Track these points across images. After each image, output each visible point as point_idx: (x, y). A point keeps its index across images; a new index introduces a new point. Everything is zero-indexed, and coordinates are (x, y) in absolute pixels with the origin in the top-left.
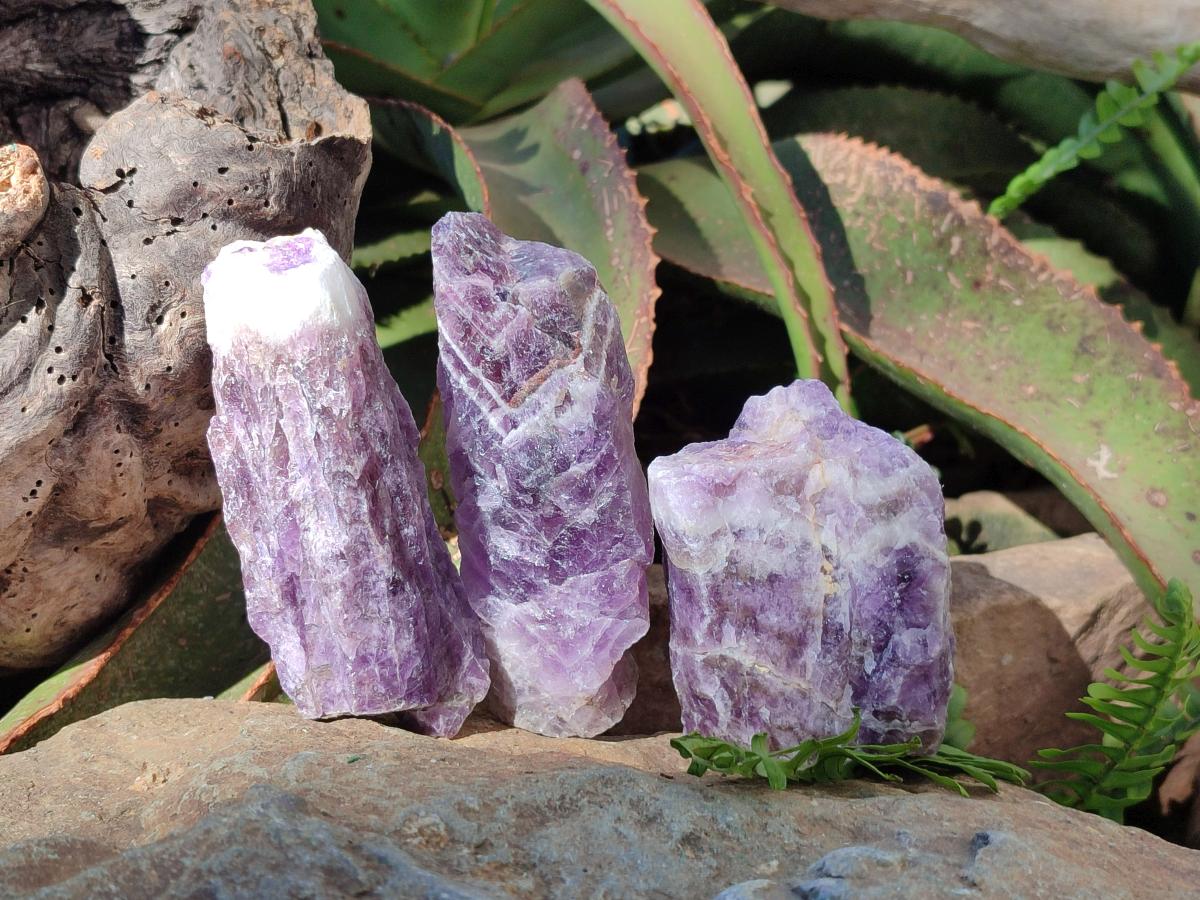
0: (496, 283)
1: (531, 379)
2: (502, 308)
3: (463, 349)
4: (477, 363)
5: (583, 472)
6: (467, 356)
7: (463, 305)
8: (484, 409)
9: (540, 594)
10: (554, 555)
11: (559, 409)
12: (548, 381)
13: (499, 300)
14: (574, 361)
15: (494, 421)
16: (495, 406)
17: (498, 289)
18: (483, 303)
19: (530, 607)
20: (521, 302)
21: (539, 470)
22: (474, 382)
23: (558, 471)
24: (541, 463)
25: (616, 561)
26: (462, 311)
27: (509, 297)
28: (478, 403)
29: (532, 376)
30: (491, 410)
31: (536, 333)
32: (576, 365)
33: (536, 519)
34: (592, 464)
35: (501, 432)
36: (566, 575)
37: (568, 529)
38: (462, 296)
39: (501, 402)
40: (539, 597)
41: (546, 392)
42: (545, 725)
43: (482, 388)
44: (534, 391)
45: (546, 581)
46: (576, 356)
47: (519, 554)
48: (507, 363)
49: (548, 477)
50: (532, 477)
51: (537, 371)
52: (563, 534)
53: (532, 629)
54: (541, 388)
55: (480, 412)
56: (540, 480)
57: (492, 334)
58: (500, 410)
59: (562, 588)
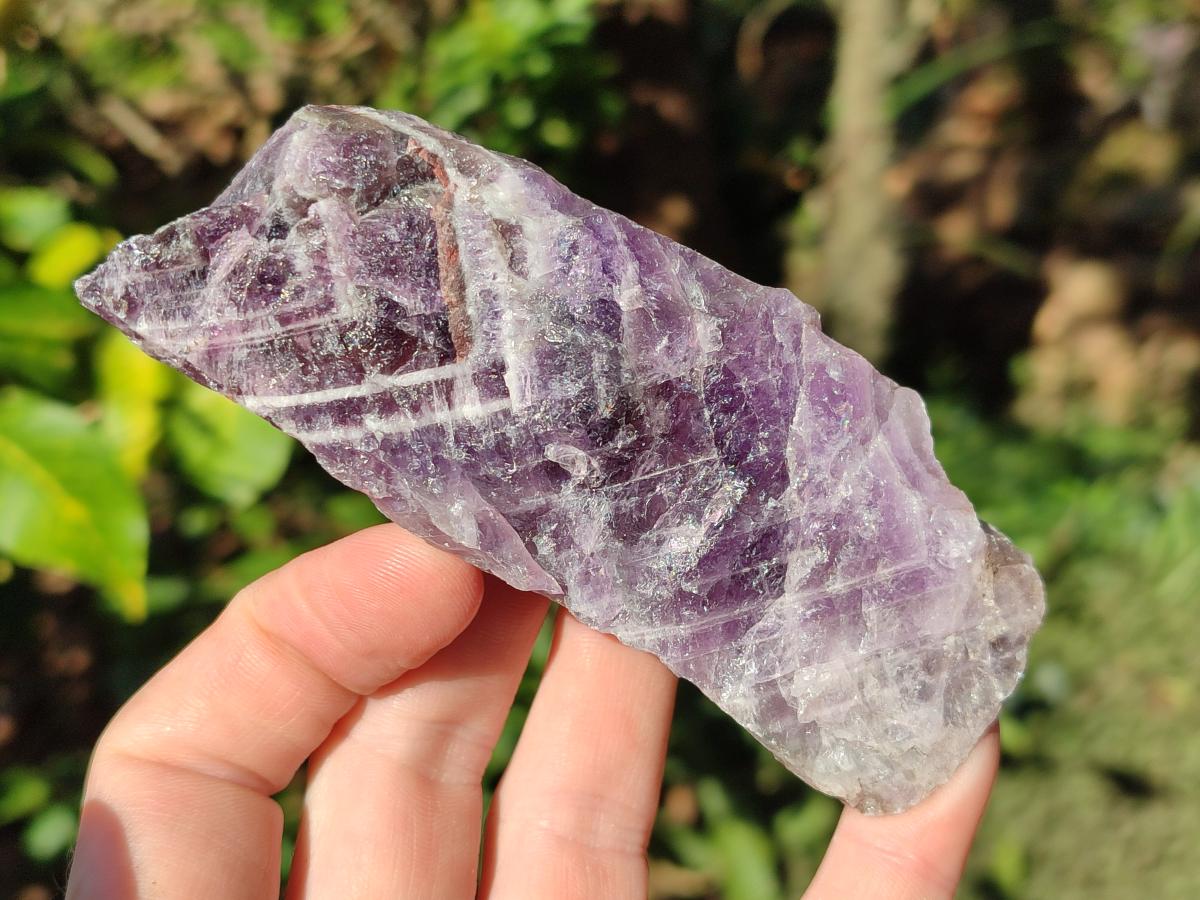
0: (249, 225)
1: (442, 274)
2: (298, 249)
3: (320, 386)
4: (358, 375)
5: (637, 289)
6: (338, 383)
7: (246, 327)
8: (441, 416)
9: (786, 532)
10: (736, 459)
11: (515, 262)
12: (462, 244)
13: (279, 242)
14: (451, 186)
15: (471, 408)
16: (447, 388)
17: (262, 228)
18: (268, 280)
19: (800, 565)
20: (309, 195)
21: (596, 364)
22: (387, 404)
23: (612, 330)
24: (584, 356)
25: (797, 346)
26: (259, 334)
27: (287, 217)
28: (425, 422)
29: (437, 270)
30: (450, 405)
31: (373, 217)
32: (462, 188)
33: (663, 451)
34: (631, 269)
35: (497, 405)
36: (778, 458)
37: (708, 401)
38: (232, 315)
39: (446, 371)
40: (789, 537)
41: (477, 264)
42: (995, 683)
43: (404, 393)
44: (463, 288)
45: (772, 503)
46: (445, 178)
47: (703, 529)
48: (392, 306)
49: (615, 354)
50: (601, 386)
51: (435, 252)
52: (712, 418)
53: (837, 586)
54: (466, 267)
55: (440, 430)
56: (613, 374)
57: (328, 304)
58: (459, 384)
59: (795, 482)
